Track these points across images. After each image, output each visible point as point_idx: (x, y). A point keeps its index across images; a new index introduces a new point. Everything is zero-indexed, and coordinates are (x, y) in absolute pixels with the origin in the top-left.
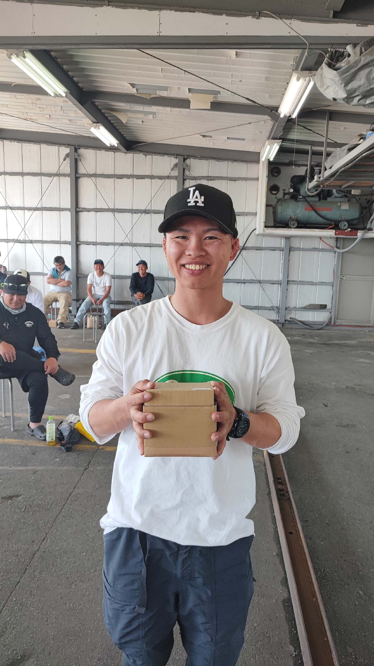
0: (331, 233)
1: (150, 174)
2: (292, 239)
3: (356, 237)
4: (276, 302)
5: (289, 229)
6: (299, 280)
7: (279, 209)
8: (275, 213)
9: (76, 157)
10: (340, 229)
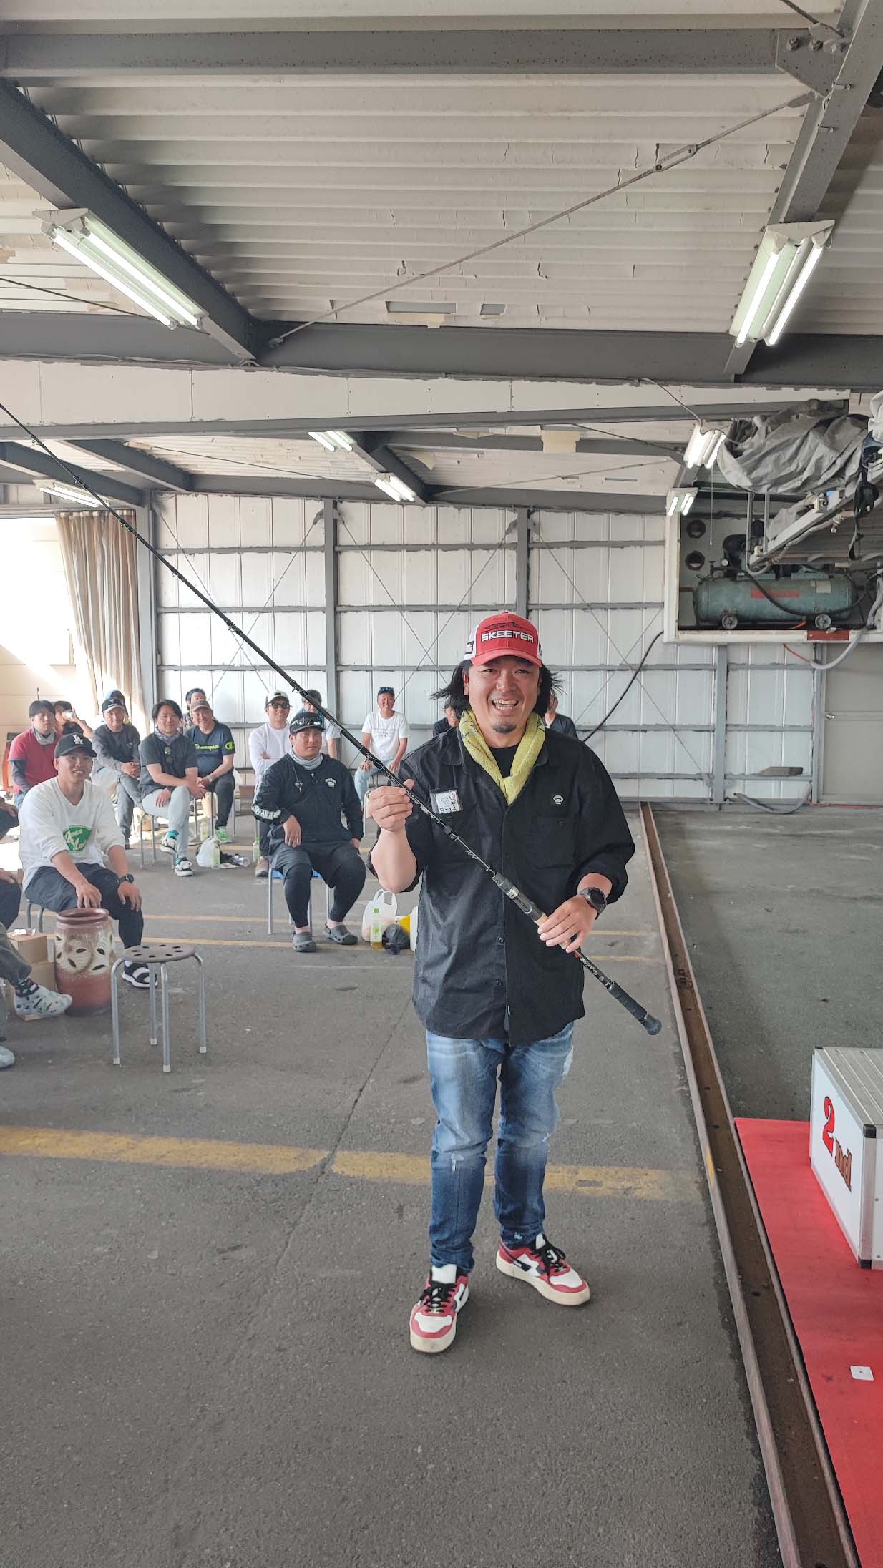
0: (801, 636)
1: (467, 542)
2: (731, 649)
3: (846, 641)
4: (706, 766)
5: (724, 632)
6: (748, 723)
7: (704, 596)
8: (696, 603)
9: (336, 517)
10: (818, 629)
